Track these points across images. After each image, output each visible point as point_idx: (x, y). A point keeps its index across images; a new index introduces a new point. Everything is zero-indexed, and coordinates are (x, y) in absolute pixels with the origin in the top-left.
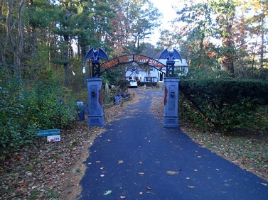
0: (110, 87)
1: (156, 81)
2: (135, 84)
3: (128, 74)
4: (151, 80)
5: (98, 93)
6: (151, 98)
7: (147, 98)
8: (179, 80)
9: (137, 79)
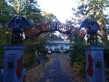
0: (38, 54)
1: (59, 50)
2: (50, 52)
3: (47, 47)
4: (57, 50)
5: (16, 63)
6: (59, 60)
7: (57, 59)
8: (104, 49)
9: (51, 49)
